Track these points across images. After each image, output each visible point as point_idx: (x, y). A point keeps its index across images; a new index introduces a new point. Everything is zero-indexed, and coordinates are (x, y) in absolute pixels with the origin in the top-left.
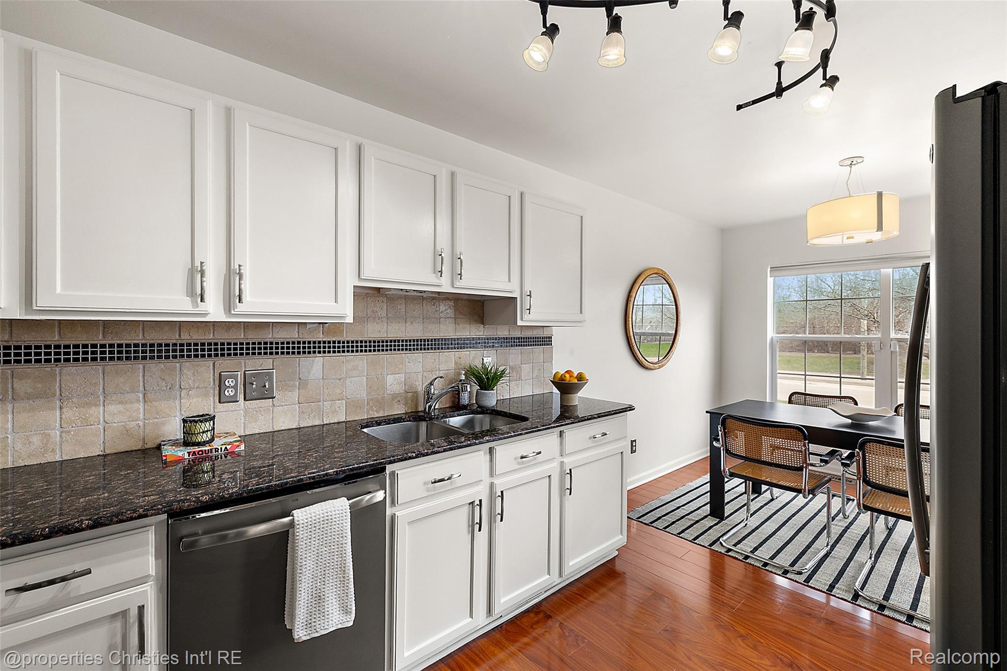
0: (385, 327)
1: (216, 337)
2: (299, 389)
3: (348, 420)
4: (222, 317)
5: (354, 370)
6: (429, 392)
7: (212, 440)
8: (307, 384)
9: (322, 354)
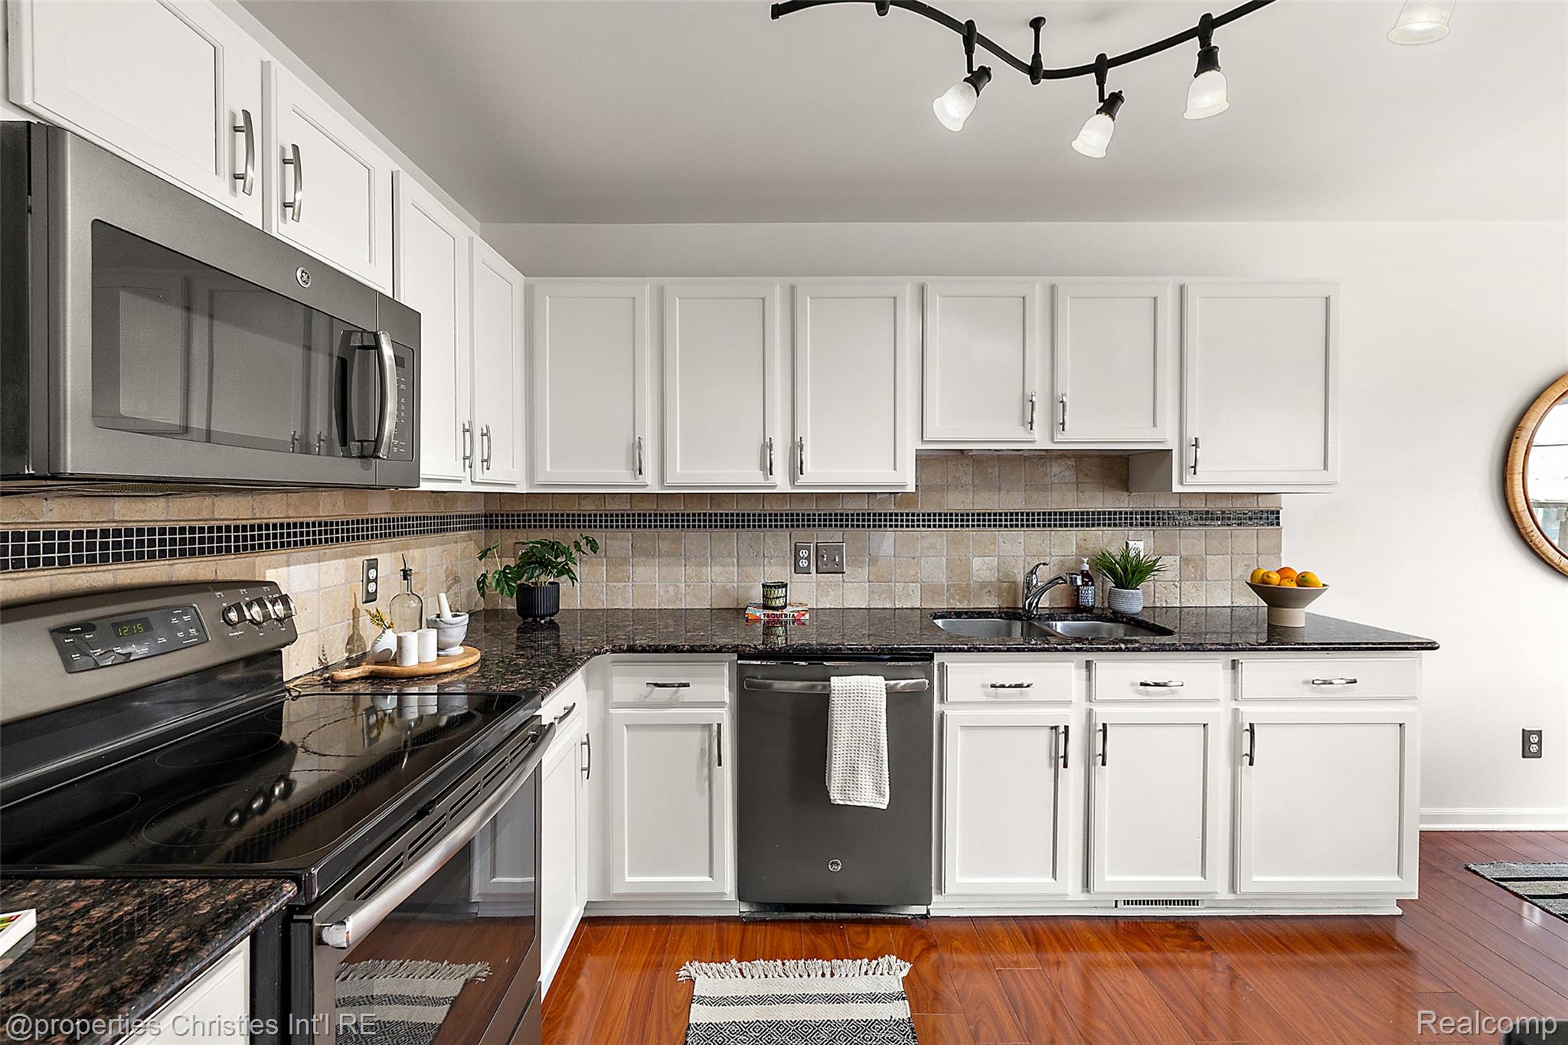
0: (971, 497)
1: (792, 507)
2: (869, 565)
3: (923, 607)
4: (787, 489)
5: (931, 548)
6: (1029, 583)
7: (784, 607)
8: (877, 562)
9: (894, 529)
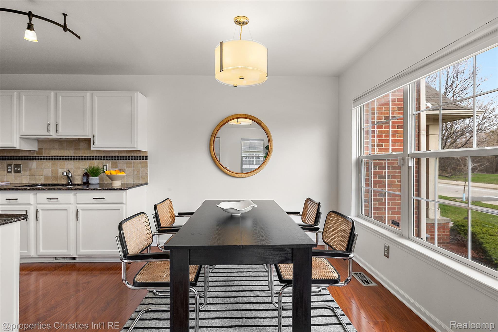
0: (58, 152)
1: (7, 154)
2: (29, 171)
5: (47, 166)
9: (36, 160)
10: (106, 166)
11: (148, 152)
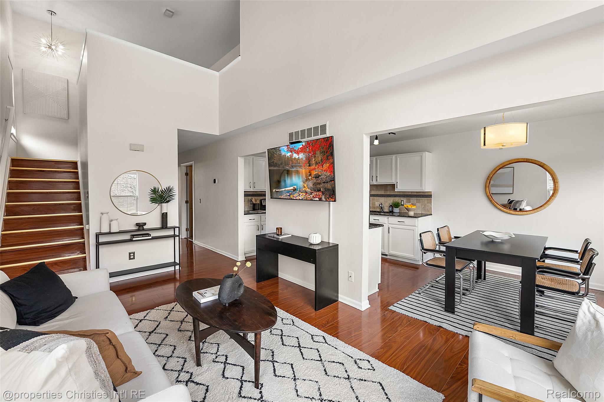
10: (403, 201)
11: (432, 192)
